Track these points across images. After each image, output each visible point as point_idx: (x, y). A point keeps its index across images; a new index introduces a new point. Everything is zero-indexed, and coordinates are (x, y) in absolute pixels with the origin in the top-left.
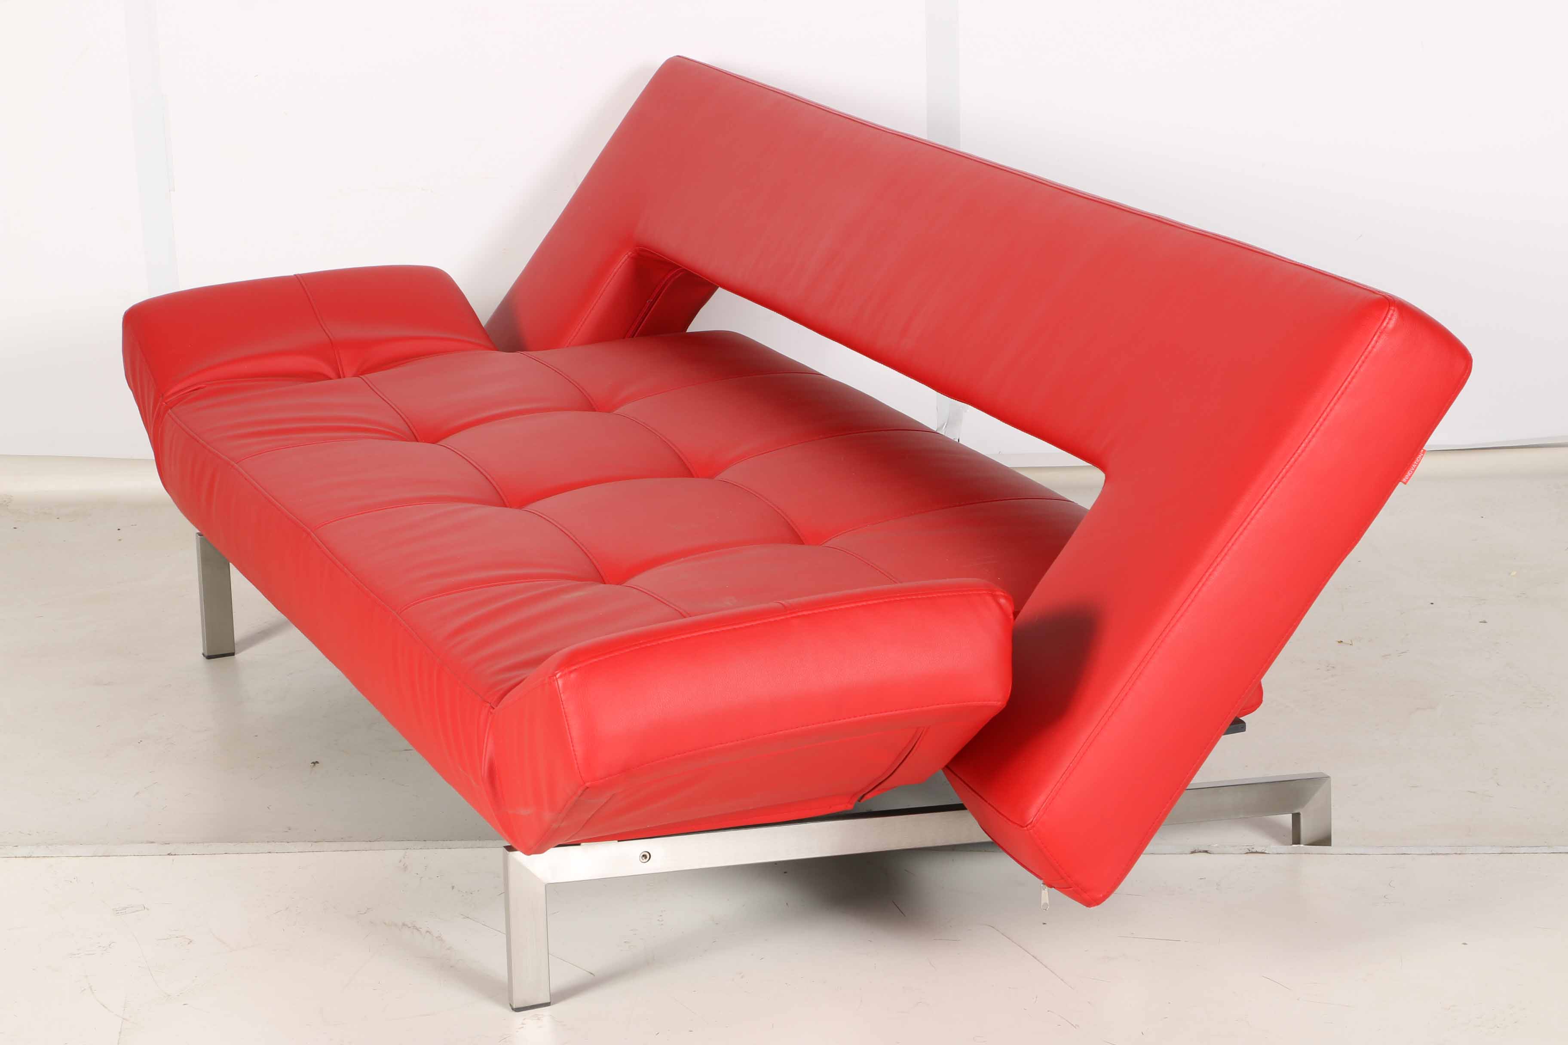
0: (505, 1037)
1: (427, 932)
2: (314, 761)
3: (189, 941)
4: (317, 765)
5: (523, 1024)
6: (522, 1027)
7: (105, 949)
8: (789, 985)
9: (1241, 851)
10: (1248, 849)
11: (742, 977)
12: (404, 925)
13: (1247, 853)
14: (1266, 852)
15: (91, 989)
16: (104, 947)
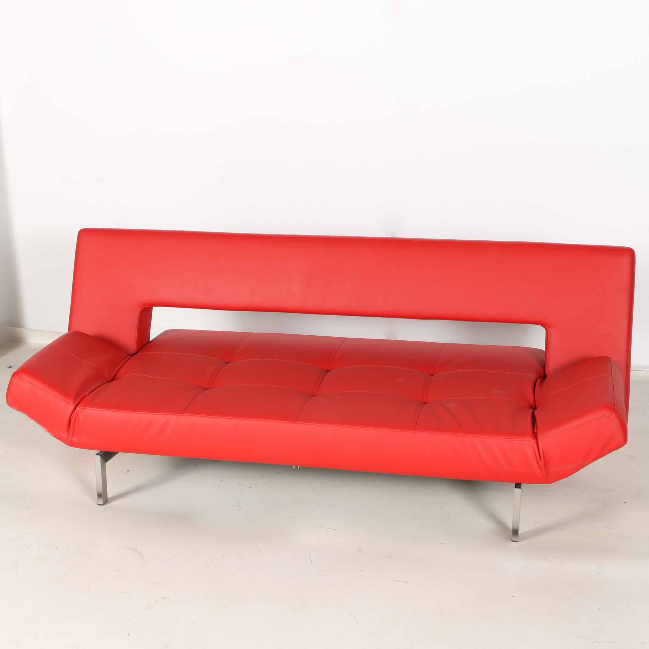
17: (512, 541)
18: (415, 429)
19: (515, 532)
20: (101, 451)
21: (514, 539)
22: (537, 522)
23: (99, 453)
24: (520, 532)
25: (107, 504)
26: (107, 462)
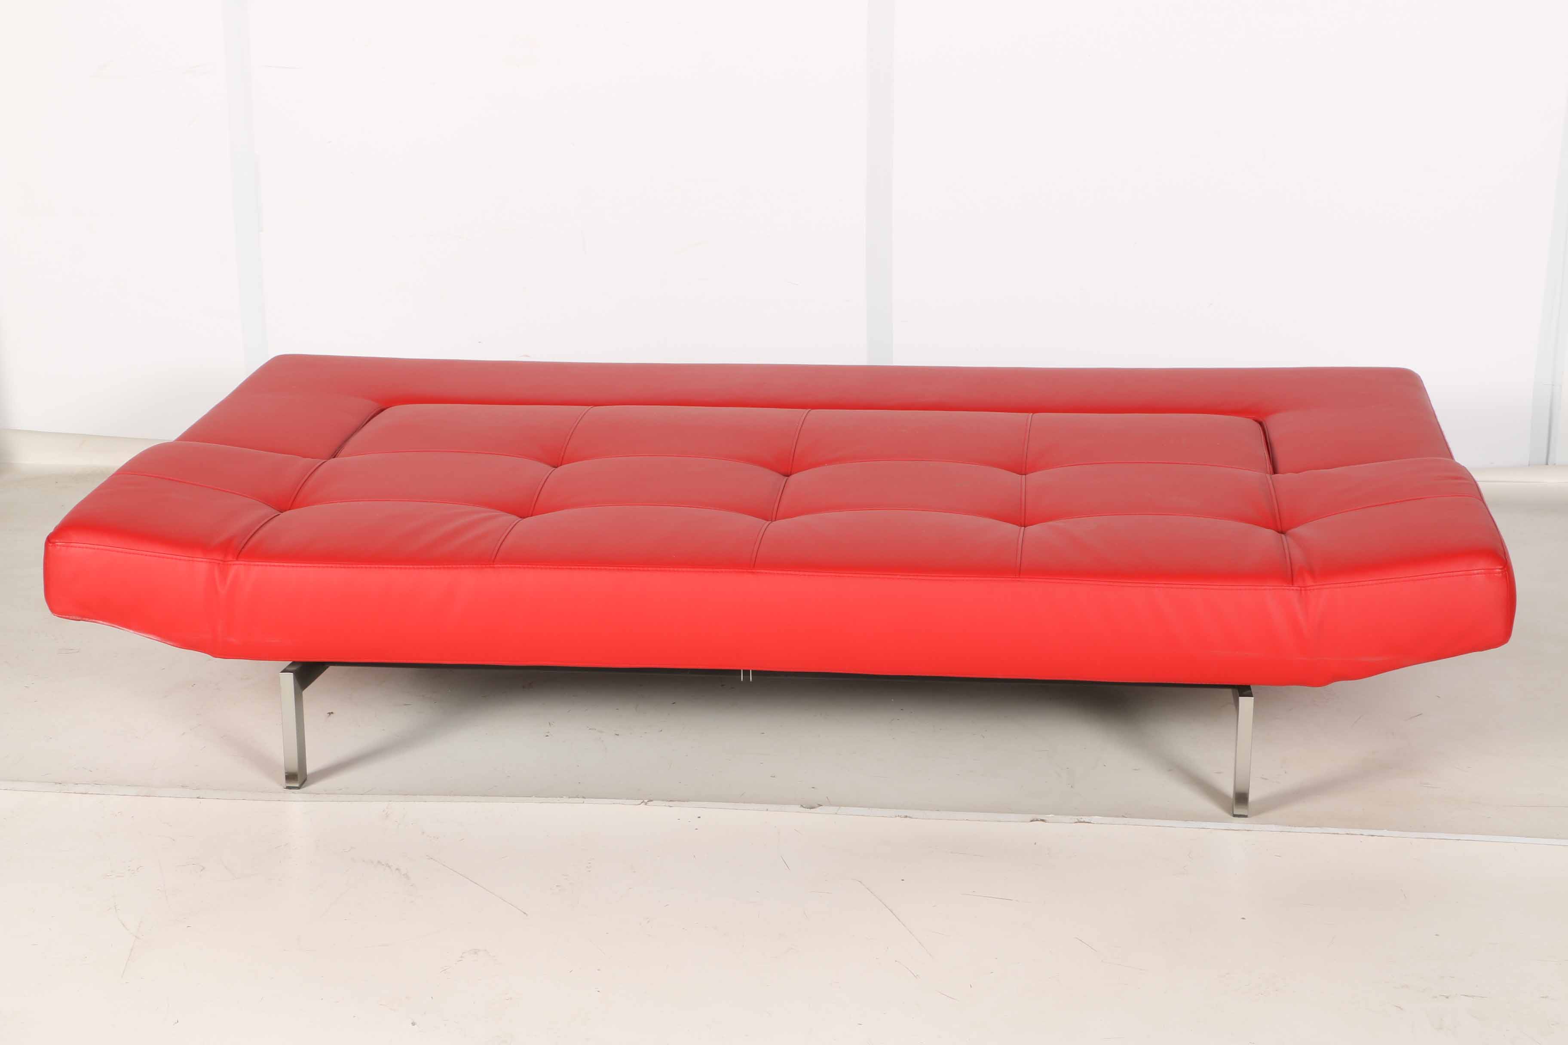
0: (445, 968)
1: (397, 869)
2: (330, 712)
3: (202, 868)
4: (332, 715)
5: (462, 957)
6: (461, 960)
7: (133, 872)
8: (686, 930)
9: (1071, 821)
10: (1077, 819)
11: (648, 922)
12: (379, 862)
13: (1076, 822)
14: (1092, 822)
15: (116, 908)
16: (133, 870)
17: (1235, 816)
18: (1020, 574)
19: (1241, 798)
20: (294, 663)
21: (1237, 811)
22: (1266, 779)
23: (288, 669)
24: (1251, 798)
25: (305, 786)
26: (305, 689)
